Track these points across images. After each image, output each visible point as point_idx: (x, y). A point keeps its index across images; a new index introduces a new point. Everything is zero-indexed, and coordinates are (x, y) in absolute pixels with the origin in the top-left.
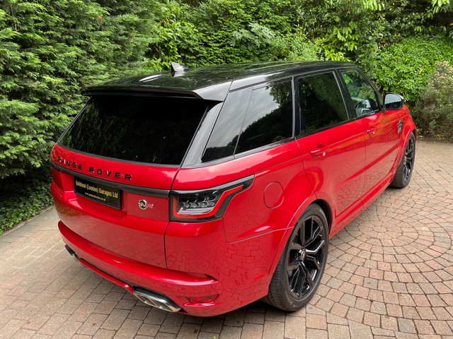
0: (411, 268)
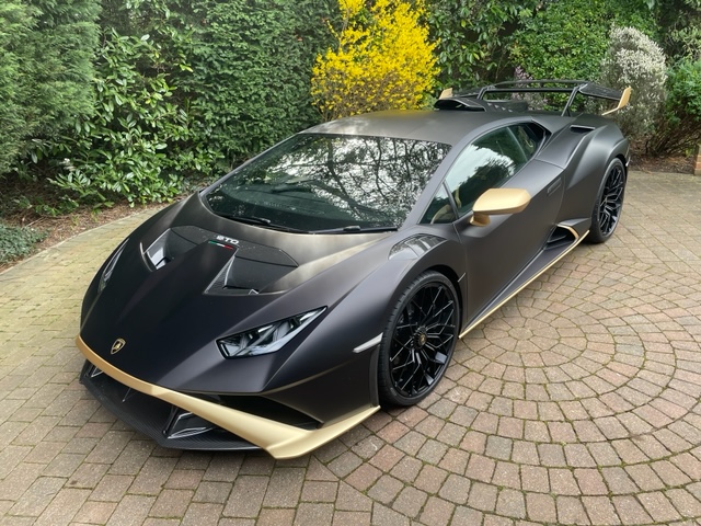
0: (574, 412)
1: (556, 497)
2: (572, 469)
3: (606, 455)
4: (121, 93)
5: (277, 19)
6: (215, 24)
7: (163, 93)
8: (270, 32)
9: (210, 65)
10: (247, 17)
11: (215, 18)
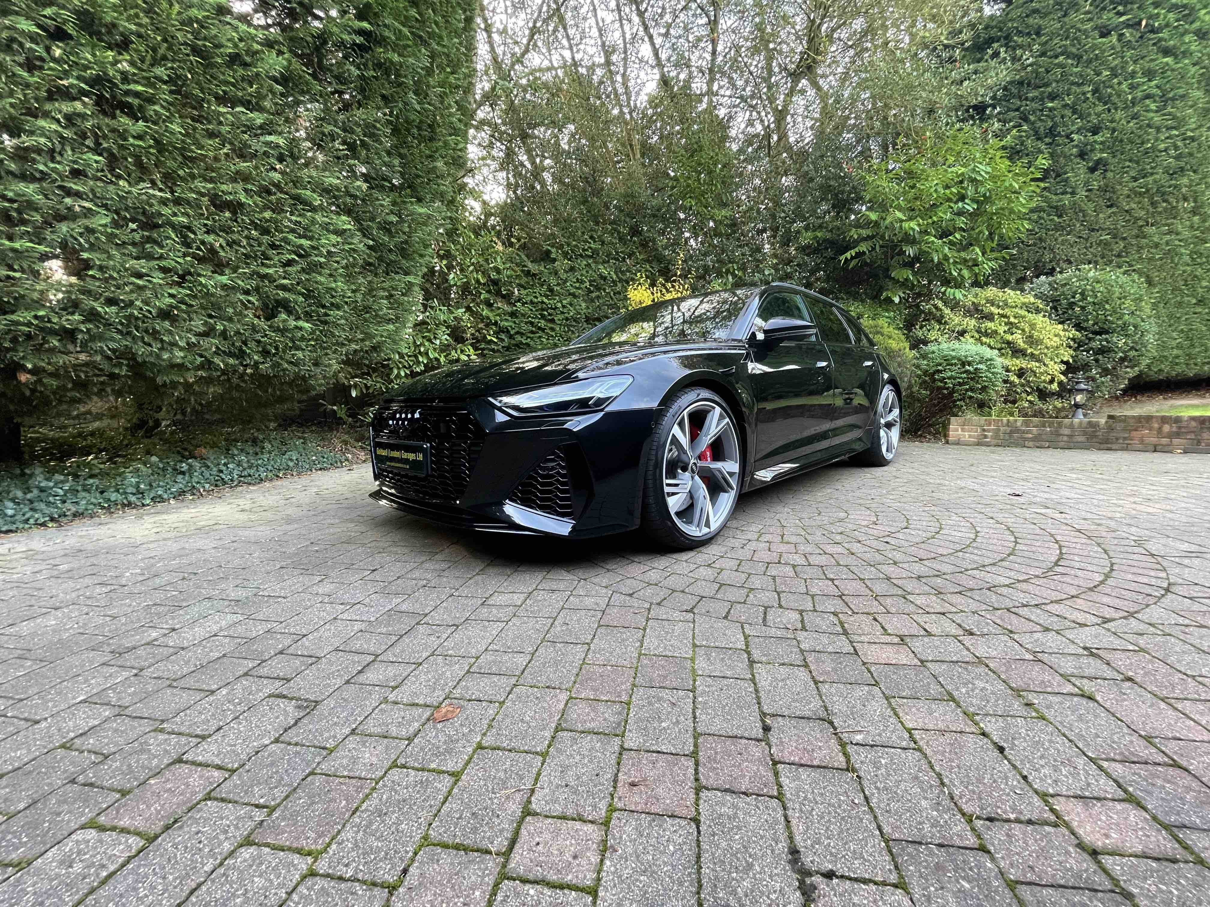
1: (813, 596)
2: (832, 580)
3: (868, 573)
4: (435, 349)
5: (571, 305)
6: (518, 304)
7: (468, 356)
8: (562, 313)
9: (511, 337)
10: (546, 300)
11: (519, 301)
